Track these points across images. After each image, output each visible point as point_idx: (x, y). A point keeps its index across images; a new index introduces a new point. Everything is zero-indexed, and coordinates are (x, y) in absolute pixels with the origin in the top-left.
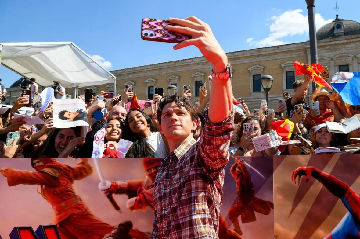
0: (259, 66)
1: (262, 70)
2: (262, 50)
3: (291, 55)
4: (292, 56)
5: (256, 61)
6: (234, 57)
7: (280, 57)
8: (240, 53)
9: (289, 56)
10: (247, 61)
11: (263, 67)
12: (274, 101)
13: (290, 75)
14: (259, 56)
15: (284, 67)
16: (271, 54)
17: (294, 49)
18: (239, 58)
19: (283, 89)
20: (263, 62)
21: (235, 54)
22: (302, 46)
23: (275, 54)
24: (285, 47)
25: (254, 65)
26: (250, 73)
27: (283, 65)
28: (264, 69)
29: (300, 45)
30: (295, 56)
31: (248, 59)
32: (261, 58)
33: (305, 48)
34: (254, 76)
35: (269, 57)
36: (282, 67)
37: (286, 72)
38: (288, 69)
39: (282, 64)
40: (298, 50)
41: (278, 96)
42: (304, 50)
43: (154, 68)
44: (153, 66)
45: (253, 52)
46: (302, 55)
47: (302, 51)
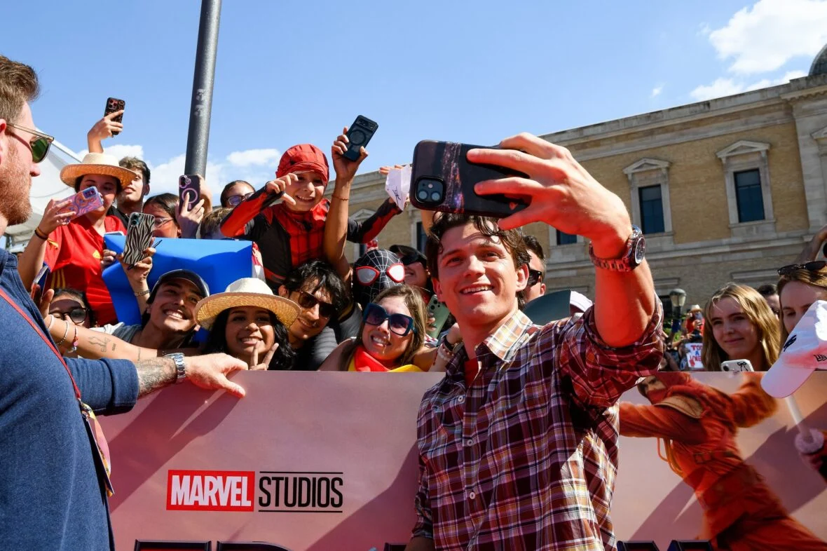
0: (653, 162)
1: (664, 171)
2: (660, 114)
3: (746, 123)
4: (751, 127)
5: (644, 147)
6: (582, 141)
7: (713, 130)
8: (600, 129)
9: (743, 128)
10: (621, 148)
11: (666, 164)
12: (704, 259)
13: (746, 180)
14: (651, 133)
15: (728, 158)
16: (686, 126)
17: (753, 107)
18: (597, 143)
19: (729, 221)
20: (666, 149)
21: (586, 132)
22: (776, 95)
23: (699, 123)
24: (727, 104)
25: (640, 160)
26: (629, 182)
27: (723, 155)
28: (668, 169)
29: (769, 95)
30: (758, 125)
31: (622, 144)
32: (658, 137)
33: (786, 100)
34: (641, 190)
35: (683, 135)
36: (720, 159)
37: (736, 174)
38: (740, 165)
39: (720, 149)
40: (766, 107)
41: (714, 242)
42: (783, 106)
43: (373, 181)
44: (372, 177)
45: (635, 123)
46: (778, 122)
47: (780, 110)
